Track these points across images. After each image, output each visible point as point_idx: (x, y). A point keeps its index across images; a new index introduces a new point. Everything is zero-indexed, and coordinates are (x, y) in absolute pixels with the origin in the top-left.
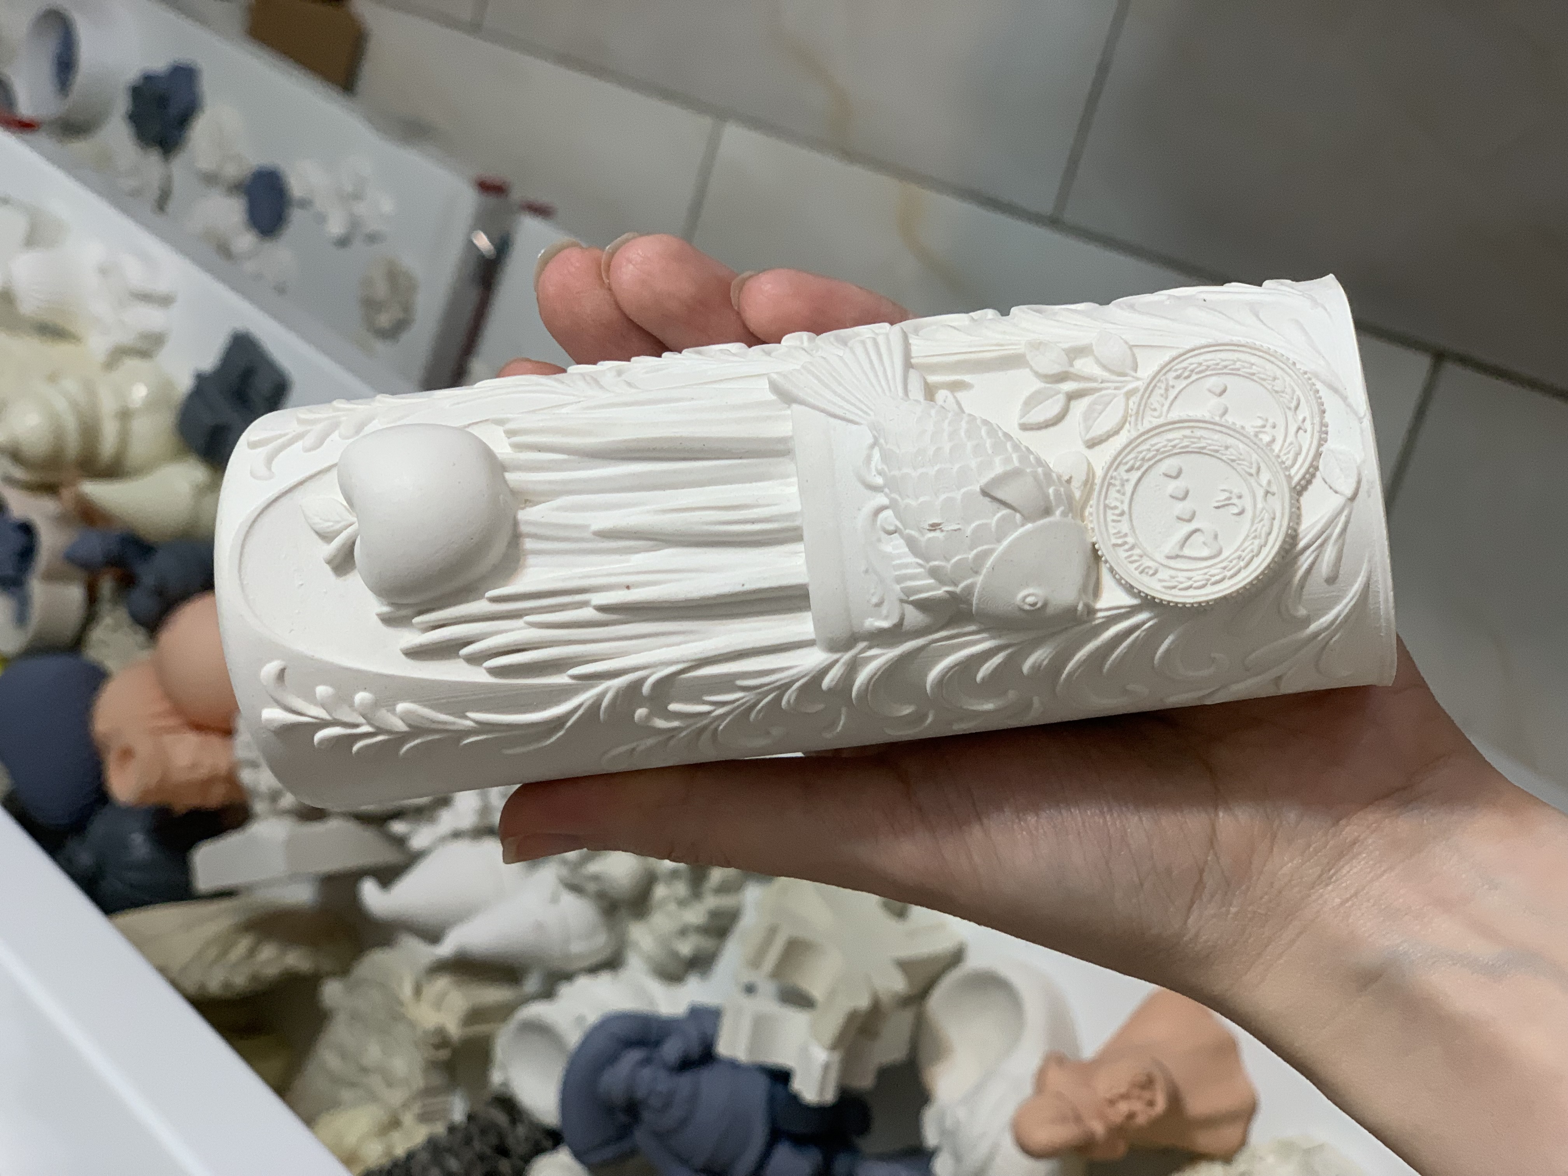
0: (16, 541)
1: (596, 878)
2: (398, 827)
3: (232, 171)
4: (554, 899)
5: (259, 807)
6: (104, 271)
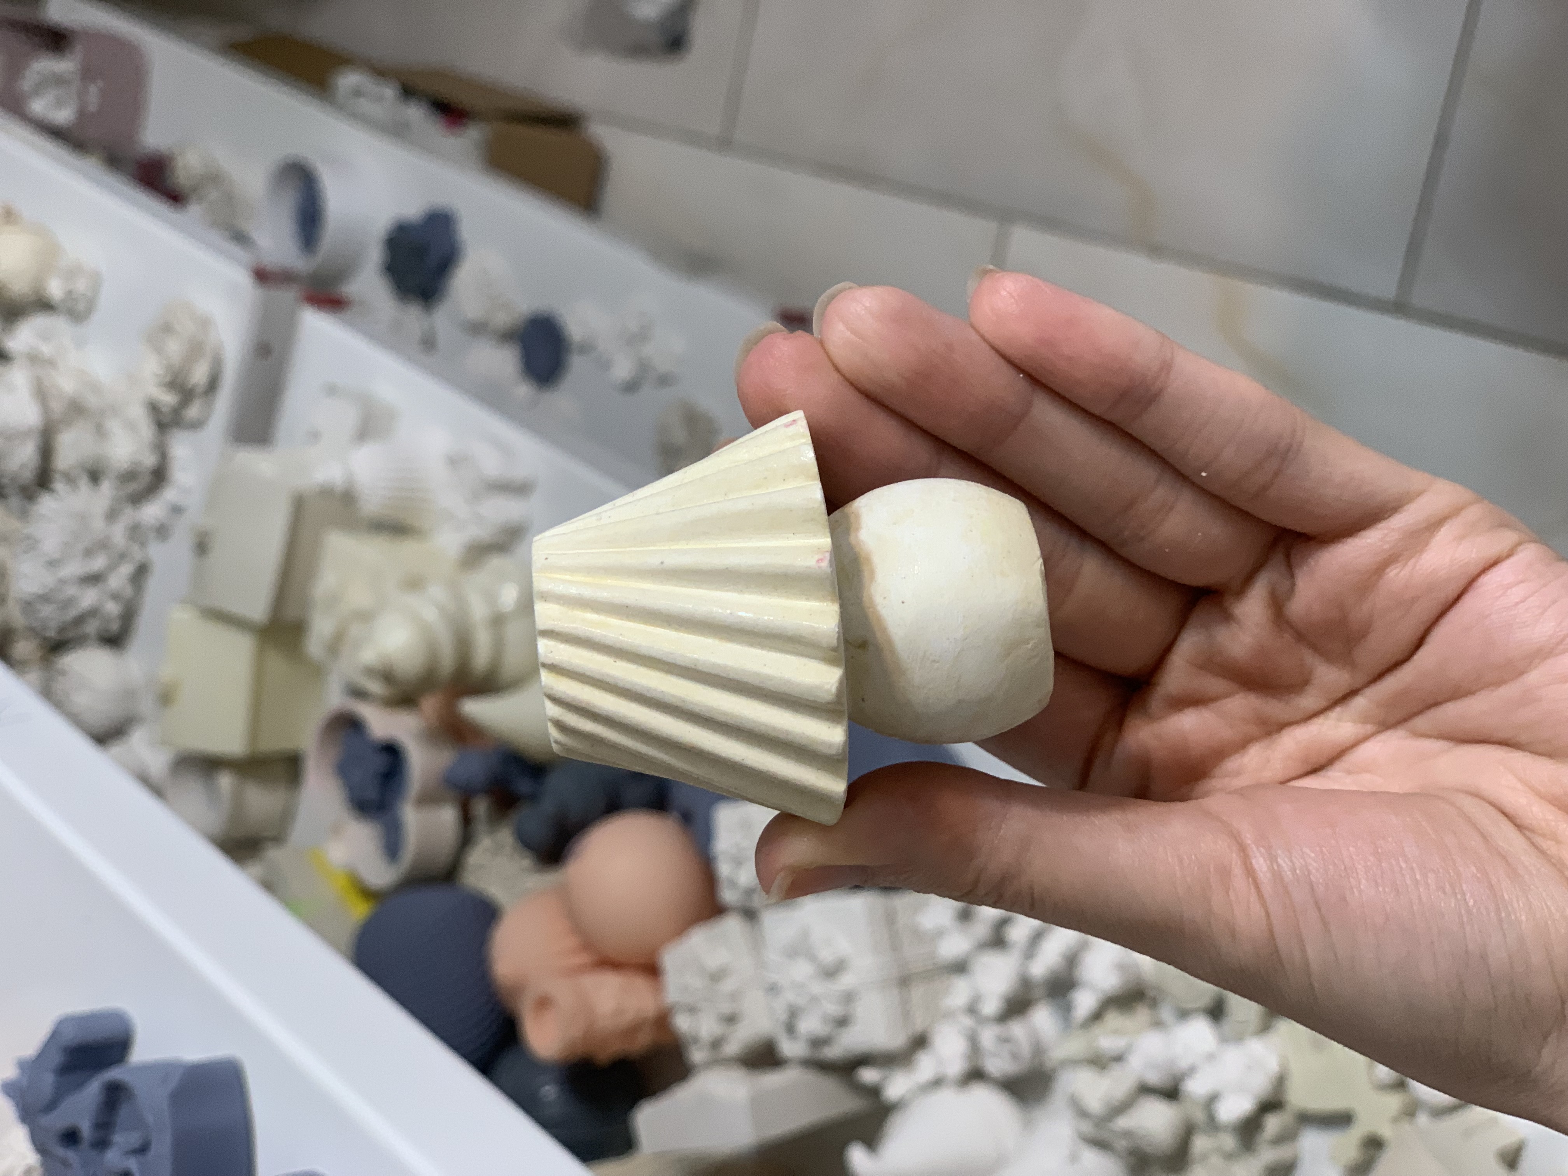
0: (379, 762)
1: (1127, 1134)
2: (868, 1075)
3: (503, 319)
4: (1074, 1158)
5: (697, 1056)
6: (455, 462)
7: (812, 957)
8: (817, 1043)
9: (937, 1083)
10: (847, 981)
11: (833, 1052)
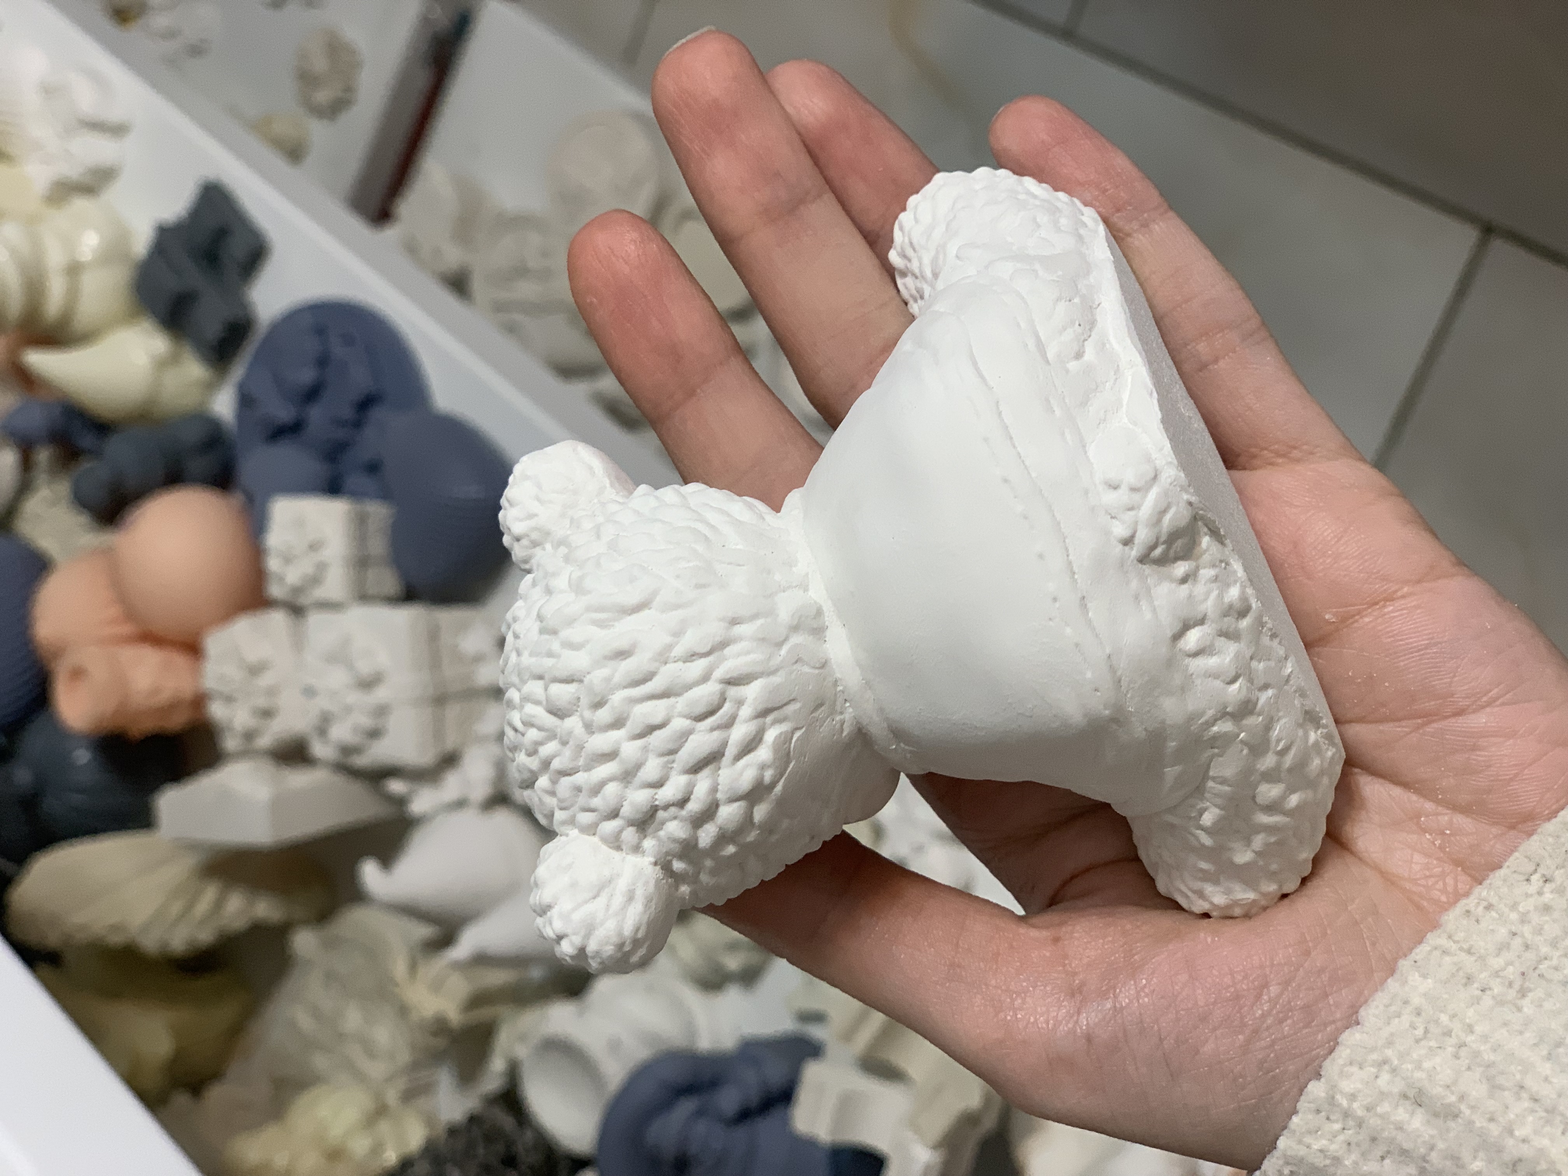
6: (49, 90)
7: (350, 666)
8: (347, 750)
9: (460, 804)
10: (381, 694)
11: (362, 761)
